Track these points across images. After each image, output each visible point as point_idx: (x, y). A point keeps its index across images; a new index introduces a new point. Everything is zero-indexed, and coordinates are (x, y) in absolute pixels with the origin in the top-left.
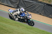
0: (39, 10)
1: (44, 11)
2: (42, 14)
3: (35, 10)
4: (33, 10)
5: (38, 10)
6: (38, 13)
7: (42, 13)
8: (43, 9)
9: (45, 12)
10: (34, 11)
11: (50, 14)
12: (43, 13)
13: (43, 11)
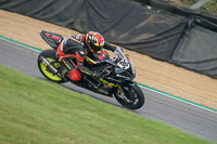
0: (66, 8)
1: (88, 14)
2: (78, 27)
3: (51, 8)
4: (40, 8)
5: (62, 9)
6: (61, 20)
7: (78, 20)
8: (82, 7)
9: (89, 18)
10: (45, 14)
11: (113, 27)
12: (82, 23)
13: (84, 15)
